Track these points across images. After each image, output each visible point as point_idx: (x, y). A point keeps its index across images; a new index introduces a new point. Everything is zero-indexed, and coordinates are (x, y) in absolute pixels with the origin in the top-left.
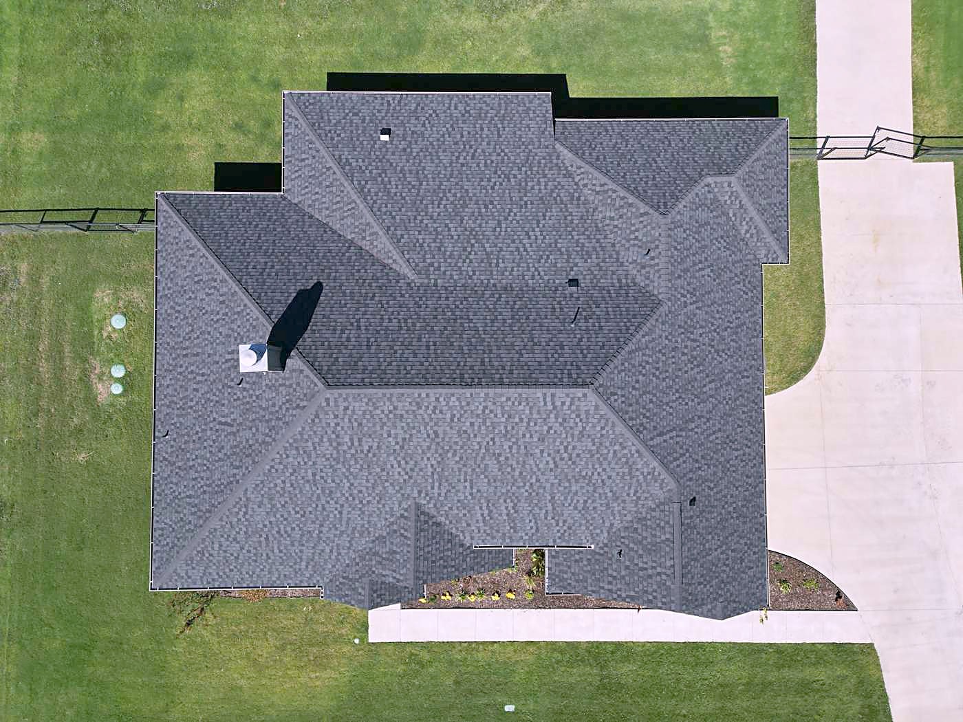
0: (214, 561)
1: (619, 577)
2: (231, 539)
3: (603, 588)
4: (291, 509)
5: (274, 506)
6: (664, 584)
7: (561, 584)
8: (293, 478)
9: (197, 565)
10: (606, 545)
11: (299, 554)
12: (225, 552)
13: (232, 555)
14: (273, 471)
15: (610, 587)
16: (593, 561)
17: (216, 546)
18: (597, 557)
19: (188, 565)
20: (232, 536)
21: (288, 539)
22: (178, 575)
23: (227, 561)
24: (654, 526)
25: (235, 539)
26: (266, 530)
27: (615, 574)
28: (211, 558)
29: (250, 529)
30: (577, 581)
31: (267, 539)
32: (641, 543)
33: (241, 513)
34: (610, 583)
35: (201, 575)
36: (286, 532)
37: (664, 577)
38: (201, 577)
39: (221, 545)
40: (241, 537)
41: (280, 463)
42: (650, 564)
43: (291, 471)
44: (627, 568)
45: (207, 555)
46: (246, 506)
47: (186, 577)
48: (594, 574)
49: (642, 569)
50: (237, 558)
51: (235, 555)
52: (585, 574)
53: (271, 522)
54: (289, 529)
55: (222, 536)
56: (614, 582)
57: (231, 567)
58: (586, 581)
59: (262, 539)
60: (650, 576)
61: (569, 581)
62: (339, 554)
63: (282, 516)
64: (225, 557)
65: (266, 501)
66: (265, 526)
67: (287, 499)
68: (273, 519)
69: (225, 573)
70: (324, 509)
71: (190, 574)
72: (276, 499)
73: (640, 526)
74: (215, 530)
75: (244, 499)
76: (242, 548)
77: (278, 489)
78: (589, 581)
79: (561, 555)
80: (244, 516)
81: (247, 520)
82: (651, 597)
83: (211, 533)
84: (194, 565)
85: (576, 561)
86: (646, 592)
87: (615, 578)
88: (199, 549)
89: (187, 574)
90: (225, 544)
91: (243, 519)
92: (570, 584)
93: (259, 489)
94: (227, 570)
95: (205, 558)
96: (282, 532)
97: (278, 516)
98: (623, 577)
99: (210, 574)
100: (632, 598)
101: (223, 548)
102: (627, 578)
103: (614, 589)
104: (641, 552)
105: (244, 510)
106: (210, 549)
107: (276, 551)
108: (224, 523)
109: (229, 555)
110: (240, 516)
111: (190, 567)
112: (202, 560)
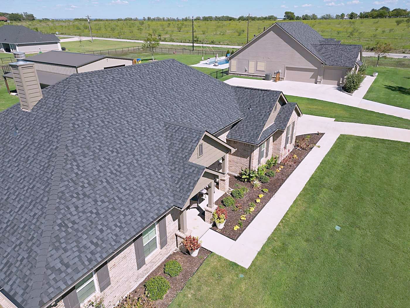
0: (81, 229)
1: (260, 111)
2: (81, 196)
3: (263, 118)
4: (107, 151)
5: (94, 152)
6: (268, 94)
7: (255, 137)
8: (92, 127)
9: (67, 243)
10: (244, 114)
11: (139, 185)
12: (84, 212)
13: (91, 212)
14: (76, 126)
15: (263, 115)
16: (249, 120)
17: (73, 209)
18: (248, 118)
19: (57, 249)
20: (80, 193)
21: (122, 176)
22: (53, 269)
23: (91, 221)
24: (243, 95)
25: (85, 195)
26: (102, 174)
27: (258, 112)
28: (76, 226)
29: (90, 179)
30: (256, 129)
31: (107, 182)
32: (248, 101)
33: (75, 167)
34: (261, 115)
35: (77, 254)
36: (116, 170)
37: (265, 94)
38: (79, 257)
39: (77, 207)
40: (88, 190)
41: (77, 120)
42: (258, 98)
43: (87, 123)
44: (257, 107)
45: (70, 225)
46: (75, 160)
47: (63, 268)
48: (255, 121)
49: (259, 101)
50: (97, 214)
51: (95, 211)
52: (254, 125)
53: (100, 166)
54: (117, 167)
55: (72, 197)
56: (261, 113)
57: (100, 227)
58: (258, 125)
59: (105, 184)
60: (263, 99)
61: (255, 133)
62: (160, 172)
63: (105, 158)
64: (87, 219)
65: (86, 151)
66: (99, 171)
67: (99, 144)
68: (101, 163)
69: (97, 238)
70: (125, 142)
71: (66, 261)
72: (92, 146)
73: (241, 100)
74: (62, 192)
75: (70, 155)
76: (96, 201)
77: (88, 138)
78: (258, 124)
79: (241, 134)
80: (78, 169)
81: (83, 172)
82: (272, 100)
83: (60, 198)
84: (64, 245)
85: (246, 128)
86: (269, 102)
87: (260, 113)
88: (59, 222)
89: (62, 262)
90: (79, 203)
91: (80, 173)
92: (257, 133)
93: (75, 143)
94: (98, 233)
95: (70, 230)
96: (114, 172)
97: (102, 159)
98: (260, 110)
99: (85, 247)
100: (271, 107)
101: (81, 209)
102: (261, 108)
103: (264, 113)
104: (252, 101)
105: (75, 164)
106: (69, 216)
107: (122, 190)
108: (66, 183)
109: (89, 214)
110: (76, 171)
111: (61, 251)
112: (68, 233)
